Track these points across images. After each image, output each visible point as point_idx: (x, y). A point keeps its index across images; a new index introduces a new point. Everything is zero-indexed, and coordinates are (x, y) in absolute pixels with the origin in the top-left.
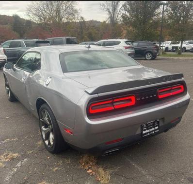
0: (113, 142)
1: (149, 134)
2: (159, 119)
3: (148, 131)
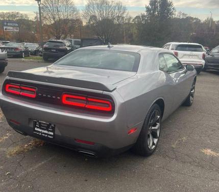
1: (40, 134)
2: (54, 125)
3: (41, 130)
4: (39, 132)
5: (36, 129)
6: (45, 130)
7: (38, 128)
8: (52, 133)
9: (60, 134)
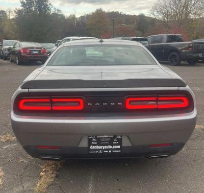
0: (54, 148)
1: (101, 151)
2: (121, 136)
3: (100, 147)
4: (99, 150)
5: (92, 147)
6: (107, 145)
7: (94, 145)
8: (119, 147)
9: (130, 145)
